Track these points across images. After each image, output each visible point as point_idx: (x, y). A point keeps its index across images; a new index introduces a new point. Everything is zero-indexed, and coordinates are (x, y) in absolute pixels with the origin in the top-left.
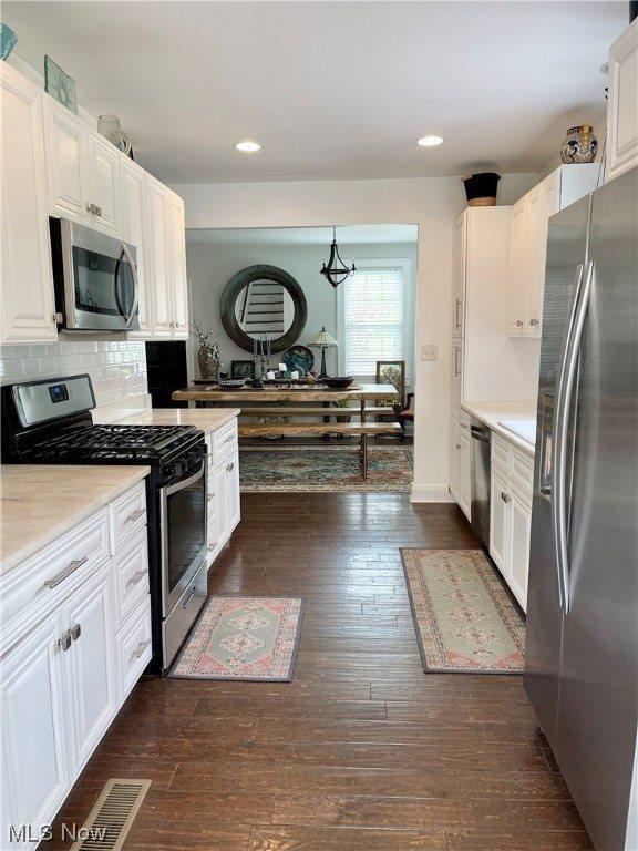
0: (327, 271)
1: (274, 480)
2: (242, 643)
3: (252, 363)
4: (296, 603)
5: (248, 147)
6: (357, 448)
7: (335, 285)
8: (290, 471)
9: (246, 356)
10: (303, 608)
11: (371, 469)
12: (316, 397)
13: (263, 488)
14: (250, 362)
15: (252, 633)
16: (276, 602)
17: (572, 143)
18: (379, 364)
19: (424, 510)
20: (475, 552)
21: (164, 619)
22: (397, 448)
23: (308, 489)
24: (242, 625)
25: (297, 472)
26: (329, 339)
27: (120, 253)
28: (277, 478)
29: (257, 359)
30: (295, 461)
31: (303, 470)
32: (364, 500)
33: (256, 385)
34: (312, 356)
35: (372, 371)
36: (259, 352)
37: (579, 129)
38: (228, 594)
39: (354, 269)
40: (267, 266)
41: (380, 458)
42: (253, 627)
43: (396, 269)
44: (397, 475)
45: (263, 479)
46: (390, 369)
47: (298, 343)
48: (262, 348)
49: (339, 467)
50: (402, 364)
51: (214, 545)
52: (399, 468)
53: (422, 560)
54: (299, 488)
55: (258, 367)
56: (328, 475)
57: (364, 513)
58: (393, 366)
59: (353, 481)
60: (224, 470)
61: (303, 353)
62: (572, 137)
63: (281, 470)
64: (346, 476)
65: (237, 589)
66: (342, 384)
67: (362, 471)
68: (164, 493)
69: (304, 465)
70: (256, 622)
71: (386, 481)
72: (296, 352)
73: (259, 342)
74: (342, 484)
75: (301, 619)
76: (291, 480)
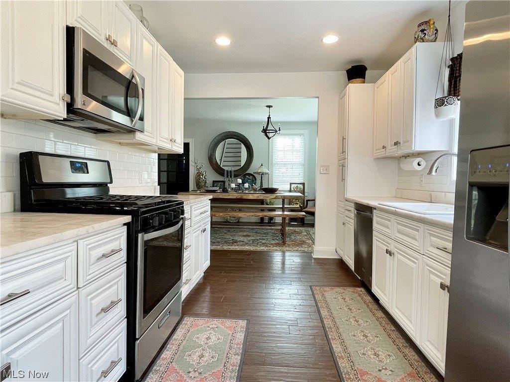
0: (265, 131)
1: (232, 243)
2: (201, 356)
3: (224, 182)
4: (243, 323)
5: (223, 41)
6: (280, 228)
7: (269, 138)
8: (242, 239)
9: (221, 178)
10: (247, 328)
11: (287, 239)
12: (258, 197)
13: (226, 248)
14: (222, 181)
15: (210, 347)
16: (229, 322)
17: (422, 31)
18: (291, 184)
19: (321, 262)
20: (359, 289)
21: (138, 339)
22: (301, 228)
23: (252, 248)
24: (202, 340)
25: (246, 239)
26: (264, 170)
27: (131, 77)
28: (235, 242)
29: (226, 180)
30: (245, 234)
31: (249, 238)
32: (284, 256)
33: (225, 191)
34: (256, 179)
35: (287, 187)
36: (228, 176)
37: (426, 23)
38: (197, 315)
39: (279, 130)
40: (233, 132)
41: (292, 233)
42: (211, 342)
43: (301, 135)
44: (302, 243)
45: (226, 242)
46: (297, 187)
47: (248, 172)
48: (229, 174)
49: (269, 237)
50: (303, 184)
51: (188, 281)
52: (304, 239)
53: (326, 294)
54: (247, 248)
55: (227, 184)
56: (263, 242)
57: (283, 263)
58: (298, 185)
59: (277, 245)
60: (199, 232)
61: (251, 177)
62: (423, 27)
63: (236, 238)
64: (273, 242)
65: (205, 311)
66: (272, 191)
67: (283, 240)
68: (142, 238)
69: (249, 236)
70: (213, 338)
71: (297, 245)
72: (247, 177)
73: (227, 171)
74: (272, 246)
75: (246, 337)
76: (242, 243)
